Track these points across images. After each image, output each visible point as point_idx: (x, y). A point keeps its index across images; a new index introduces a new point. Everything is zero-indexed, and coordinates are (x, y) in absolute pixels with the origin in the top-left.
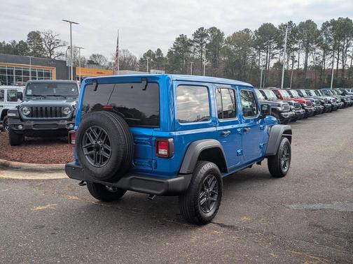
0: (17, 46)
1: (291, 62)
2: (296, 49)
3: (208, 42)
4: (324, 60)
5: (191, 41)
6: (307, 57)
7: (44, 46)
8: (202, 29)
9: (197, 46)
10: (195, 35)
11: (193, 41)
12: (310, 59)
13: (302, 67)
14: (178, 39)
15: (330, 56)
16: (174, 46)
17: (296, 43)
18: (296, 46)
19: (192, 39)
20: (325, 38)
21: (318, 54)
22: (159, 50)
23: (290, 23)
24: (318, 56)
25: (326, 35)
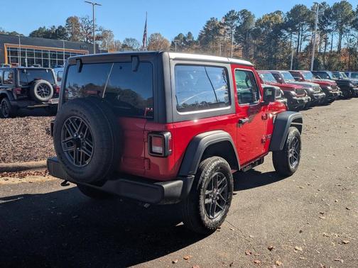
0: (56, 31)
1: (323, 45)
2: (329, 31)
3: (239, 24)
5: (221, 23)
6: (340, 39)
7: (81, 31)
8: (233, 11)
9: (228, 29)
10: (226, 18)
11: (224, 24)
12: (344, 41)
13: (335, 49)
14: (208, 23)
16: (205, 29)
17: (329, 24)
18: (329, 27)
19: (223, 21)
21: (352, 35)
22: (189, 33)
23: (324, 4)
24: (352, 37)
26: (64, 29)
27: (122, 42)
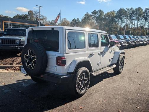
0: (24, 16)
1: (131, 25)
3: (98, 16)
4: (145, 24)
5: (90, 15)
6: (138, 23)
7: (34, 16)
8: (95, 10)
9: (93, 17)
10: (93, 13)
11: (92, 15)
13: (136, 27)
14: (86, 15)
15: (148, 22)
16: (84, 17)
17: (134, 16)
18: (134, 18)
19: (91, 14)
20: (146, 15)
22: (78, 19)
23: (132, 8)
24: (142, 22)
25: (146, 13)
26: (27, 15)
27: (51, 21)
